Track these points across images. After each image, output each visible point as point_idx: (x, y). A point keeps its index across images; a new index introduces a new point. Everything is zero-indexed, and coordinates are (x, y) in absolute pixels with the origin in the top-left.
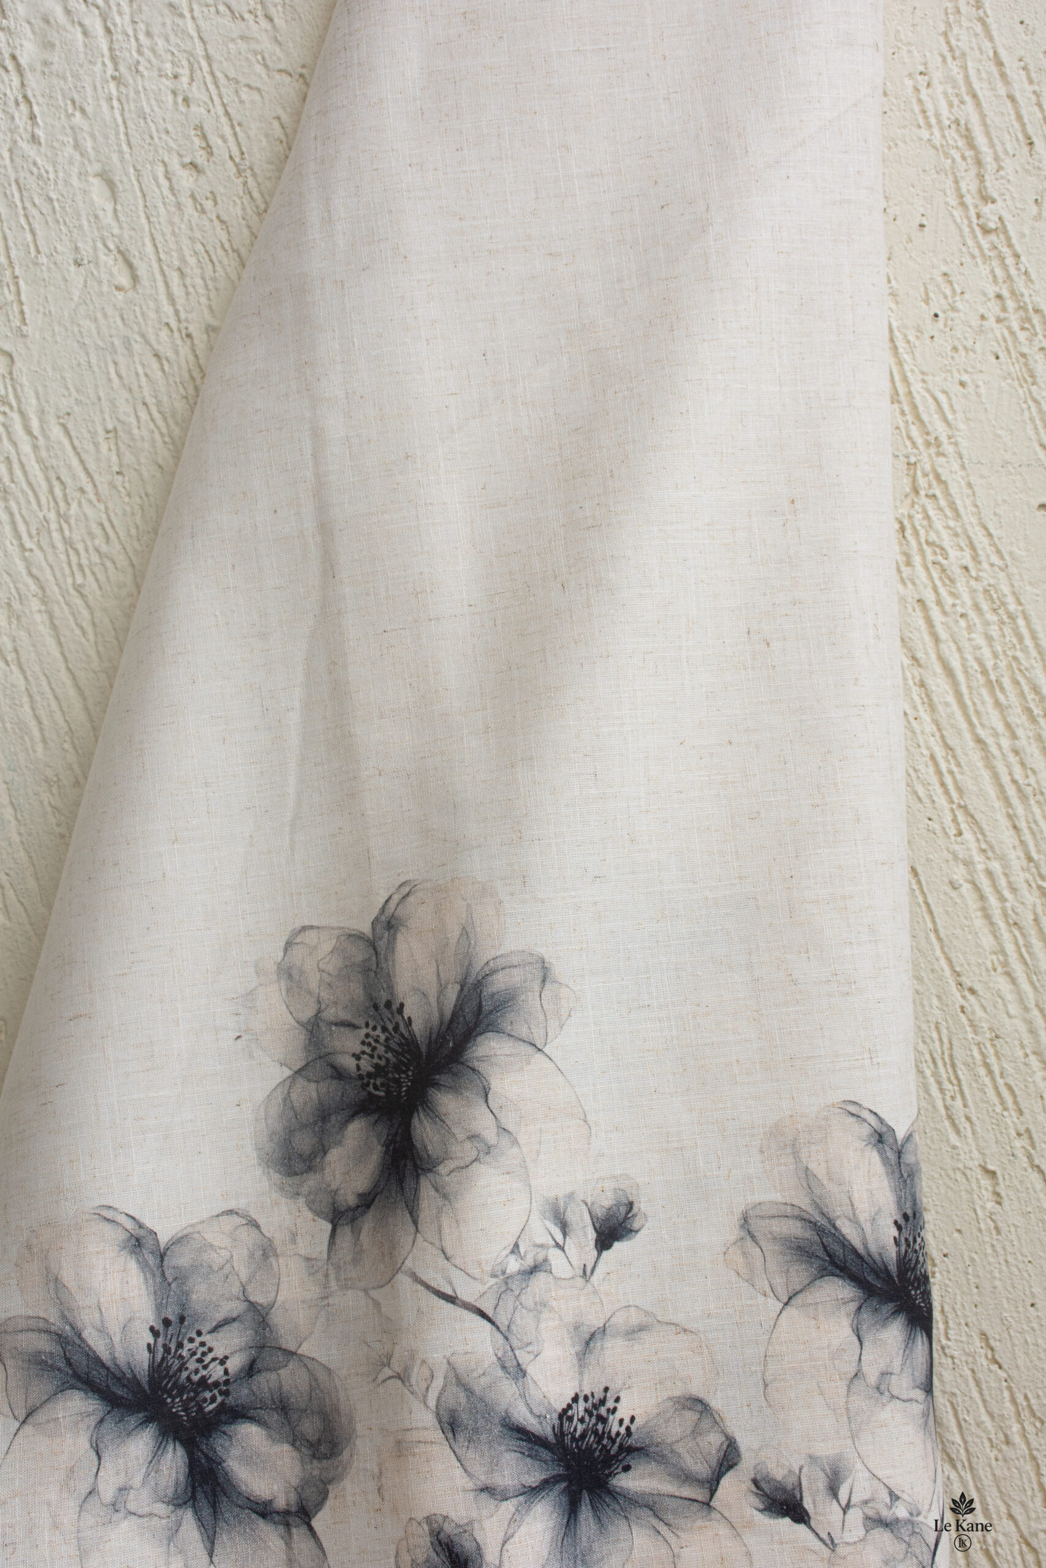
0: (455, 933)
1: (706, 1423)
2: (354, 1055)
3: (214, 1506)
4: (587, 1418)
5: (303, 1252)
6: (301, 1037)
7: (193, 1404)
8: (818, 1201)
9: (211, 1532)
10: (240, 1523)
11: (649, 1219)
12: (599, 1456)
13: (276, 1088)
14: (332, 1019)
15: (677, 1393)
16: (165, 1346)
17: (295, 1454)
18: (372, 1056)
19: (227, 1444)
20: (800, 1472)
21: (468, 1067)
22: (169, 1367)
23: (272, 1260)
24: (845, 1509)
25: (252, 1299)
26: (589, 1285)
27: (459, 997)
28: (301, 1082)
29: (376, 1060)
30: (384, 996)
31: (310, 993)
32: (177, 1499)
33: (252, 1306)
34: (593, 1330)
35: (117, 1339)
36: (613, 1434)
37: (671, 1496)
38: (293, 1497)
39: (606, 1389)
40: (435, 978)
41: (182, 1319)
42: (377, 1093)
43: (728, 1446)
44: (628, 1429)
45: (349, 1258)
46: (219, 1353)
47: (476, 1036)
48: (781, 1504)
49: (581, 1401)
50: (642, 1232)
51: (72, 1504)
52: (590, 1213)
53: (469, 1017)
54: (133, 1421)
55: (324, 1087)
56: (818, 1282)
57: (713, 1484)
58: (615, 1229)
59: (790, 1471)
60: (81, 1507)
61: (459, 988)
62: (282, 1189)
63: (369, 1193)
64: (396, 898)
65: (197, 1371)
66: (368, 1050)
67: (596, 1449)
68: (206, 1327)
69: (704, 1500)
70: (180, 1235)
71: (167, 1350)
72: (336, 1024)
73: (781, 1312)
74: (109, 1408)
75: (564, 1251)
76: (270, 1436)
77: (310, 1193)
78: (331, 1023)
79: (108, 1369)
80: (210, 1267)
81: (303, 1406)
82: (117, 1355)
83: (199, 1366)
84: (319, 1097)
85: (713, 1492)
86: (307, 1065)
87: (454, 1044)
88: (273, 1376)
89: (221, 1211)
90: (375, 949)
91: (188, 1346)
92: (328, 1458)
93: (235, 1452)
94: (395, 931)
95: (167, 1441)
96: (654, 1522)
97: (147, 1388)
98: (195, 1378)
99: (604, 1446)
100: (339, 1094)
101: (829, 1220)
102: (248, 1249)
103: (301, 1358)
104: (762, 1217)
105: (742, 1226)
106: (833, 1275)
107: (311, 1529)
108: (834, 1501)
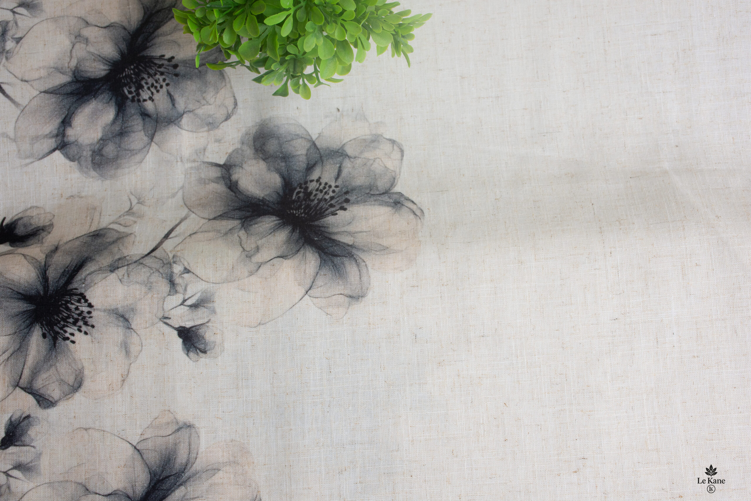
0: (385, 242)
1: (66, 388)
2: (320, 178)
3: (71, 94)
4: (78, 312)
5: (209, 147)
6: (335, 145)
7: (129, 80)
8: (197, 476)
9: (57, 92)
10: (61, 108)
11: (195, 363)
12: (54, 318)
13: (306, 130)
14: (344, 165)
15: (86, 372)
16: (163, 65)
17: (96, 140)
18: (317, 190)
19: (104, 101)
20: (32, 446)
21: (301, 248)
22: (150, 67)
23: (206, 128)
24: (6, 473)
25: (185, 115)
26: (157, 320)
27: (345, 244)
28: (308, 145)
29: (314, 193)
30: (352, 197)
31: (361, 152)
32: (78, 72)
33: (181, 116)
34: (130, 320)
35: (169, 38)
36: (66, 329)
37: (25, 363)
38: (72, 139)
39: (93, 326)
40: (359, 230)
41: (177, 75)
42: (295, 194)
43: (51, 402)
44: (68, 339)
45: (203, 176)
46: (156, 96)
47: (319, 253)
48: (13, 432)
49: (88, 309)
50: (187, 358)
51: (82, 13)
52: (202, 324)
53: (331, 249)
54: (123, 46)
55: (303, 159)
56: (147, 470)
57: (29, 390)
58: (190, 340)
59: (33, 440)
60: (80, 18)
61: (350, 244)
62: (247, 134)
63: (237, 188)
64: (414, 207)
65: (147, 83)
66: (321, 187)
67: (59, 317)
68: (170, 88)
69: (20, 383)
70: (225, 74)
71: (161, 66)
72: (340, 167)
73: (130, 443)
74: (131, 33)
75: (181, 305)
76: (107, 125)
77: (243, 151)
78: (341, 164)
79: (153, 32)
80: (205, 92)
81: (123, 145)
82: (160, 37)
83: (150, 85)
84: (297, 156)
85: (24, 389)
86: (318, 149)
87: (317, 240)
88: (140, 128)
89: (237, 98)
90: (383, 193)
91: (161, 78)
92: (92, 161)
93: (100, 106)
94: (393, 206)
95: (110, 66)
96: (11, 351)
97: (141, 54)
98: (143, 83)
99: (59, 322)
100: (297, 169)
101: (185, 482)
102: (214, 114)
103: (149, 144)
104: (190, 437)
105: (185, 424)
106: (151, 480)
107: (54, 150)
108: (12, 467)
